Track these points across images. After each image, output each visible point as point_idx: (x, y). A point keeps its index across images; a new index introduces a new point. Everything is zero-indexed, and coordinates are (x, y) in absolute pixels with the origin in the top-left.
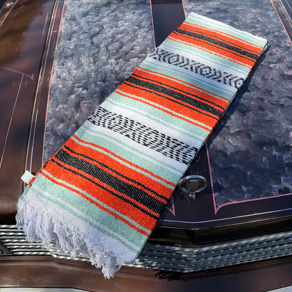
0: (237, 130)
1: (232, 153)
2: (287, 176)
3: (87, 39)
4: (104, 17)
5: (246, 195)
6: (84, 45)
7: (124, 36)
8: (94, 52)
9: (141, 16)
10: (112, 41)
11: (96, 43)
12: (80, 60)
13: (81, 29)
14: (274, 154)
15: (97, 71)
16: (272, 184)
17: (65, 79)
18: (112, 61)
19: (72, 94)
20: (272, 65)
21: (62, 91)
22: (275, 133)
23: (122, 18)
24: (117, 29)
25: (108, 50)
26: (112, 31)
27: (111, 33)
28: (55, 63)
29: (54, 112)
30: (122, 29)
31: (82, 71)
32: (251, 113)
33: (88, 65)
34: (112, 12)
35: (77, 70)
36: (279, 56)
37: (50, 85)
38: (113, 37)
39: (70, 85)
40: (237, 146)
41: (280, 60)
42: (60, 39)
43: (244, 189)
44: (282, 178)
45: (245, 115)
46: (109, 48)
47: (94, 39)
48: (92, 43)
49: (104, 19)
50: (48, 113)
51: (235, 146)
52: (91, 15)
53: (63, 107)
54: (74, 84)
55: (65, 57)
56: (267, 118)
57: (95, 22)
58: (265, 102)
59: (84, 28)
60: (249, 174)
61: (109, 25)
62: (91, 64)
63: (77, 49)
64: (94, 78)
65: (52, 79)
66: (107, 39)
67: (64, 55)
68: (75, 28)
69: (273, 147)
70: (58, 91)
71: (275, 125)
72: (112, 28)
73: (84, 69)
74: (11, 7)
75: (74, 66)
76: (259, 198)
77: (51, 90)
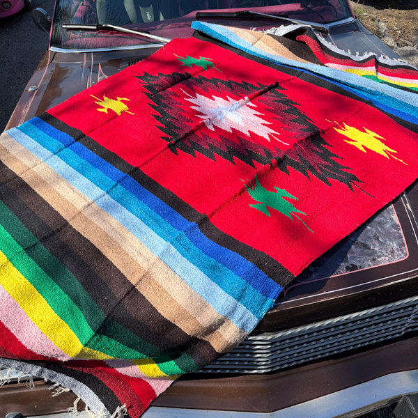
2: (353, 253)
5: (313, 275)
44: (349, 256)
74: (33, 91)
76: (327, 277)
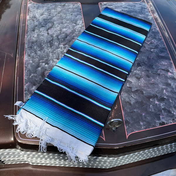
0: (136, 89)
1: (134, 103)
3: (45, 31)
4: (54, 17)
5: (142, 127)
6: (43, 35)
7: (67, 30)
8: (50, 39)
9: (76, 17)
10: (60, 33)
11: (50, 34)
12: (42, 45)
13: (40, 24)
14: (156, 103)
15: (53, 53)
16: (156, 120)
17: (34, 57)
18: (62, 46)
19: (39, 67)
20: (152, 50)
21: (32, 65)
22: (156, 91)
23: (65, 18)
24: (62, 25)
25: (58, 39)
26: (60, 26)
27: (59, 27)
28: (26, 46)
29: (29, 78)
30: (65, 25)
31: (44, 52)
32: (142, 79)
33: (47, 48)
34: (59, 13)
35: (40, 51)
36: (156, 44)
37: (24, 61)
38: (61, 30)
39: (37, 61)
40: (137, 99)
41: (156, 47)
42: (27, 30)
43: (141, 123)
44: (161, 117)
45: (139, 80)
46: (59, 38)
47: (49, 31)
48: (48, 34)
49: (54, 18)
50: (25, 79)
51: (135, 99)
52: (45, 15)
53: (34, 75)
54: (40, 60)
55: (32, 42)
56: (151, 82)
57: (49, 20)
58: (150, 72)
59: (42, 23)
60: (143, 115)
61: (57, 22)
62: (49, 48)
63: (39, 38)
64: (51, 57)
65: (25, 57)
66: (57, 32)
67: (31, 41)
68: (37, 23)
69: (155, 99)
70: (30, 65)
71: (156, 86)
72: (59, 24)
73: (44, 51)
75: (38, 48)
76: (149, 128)
77: (25, 64)
